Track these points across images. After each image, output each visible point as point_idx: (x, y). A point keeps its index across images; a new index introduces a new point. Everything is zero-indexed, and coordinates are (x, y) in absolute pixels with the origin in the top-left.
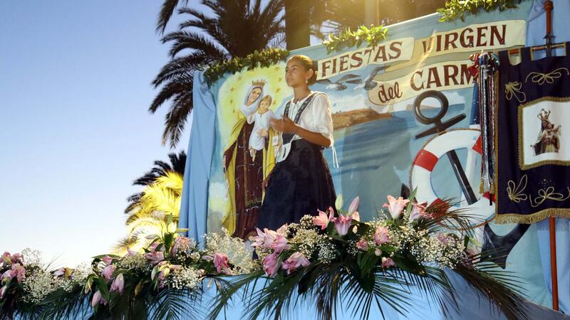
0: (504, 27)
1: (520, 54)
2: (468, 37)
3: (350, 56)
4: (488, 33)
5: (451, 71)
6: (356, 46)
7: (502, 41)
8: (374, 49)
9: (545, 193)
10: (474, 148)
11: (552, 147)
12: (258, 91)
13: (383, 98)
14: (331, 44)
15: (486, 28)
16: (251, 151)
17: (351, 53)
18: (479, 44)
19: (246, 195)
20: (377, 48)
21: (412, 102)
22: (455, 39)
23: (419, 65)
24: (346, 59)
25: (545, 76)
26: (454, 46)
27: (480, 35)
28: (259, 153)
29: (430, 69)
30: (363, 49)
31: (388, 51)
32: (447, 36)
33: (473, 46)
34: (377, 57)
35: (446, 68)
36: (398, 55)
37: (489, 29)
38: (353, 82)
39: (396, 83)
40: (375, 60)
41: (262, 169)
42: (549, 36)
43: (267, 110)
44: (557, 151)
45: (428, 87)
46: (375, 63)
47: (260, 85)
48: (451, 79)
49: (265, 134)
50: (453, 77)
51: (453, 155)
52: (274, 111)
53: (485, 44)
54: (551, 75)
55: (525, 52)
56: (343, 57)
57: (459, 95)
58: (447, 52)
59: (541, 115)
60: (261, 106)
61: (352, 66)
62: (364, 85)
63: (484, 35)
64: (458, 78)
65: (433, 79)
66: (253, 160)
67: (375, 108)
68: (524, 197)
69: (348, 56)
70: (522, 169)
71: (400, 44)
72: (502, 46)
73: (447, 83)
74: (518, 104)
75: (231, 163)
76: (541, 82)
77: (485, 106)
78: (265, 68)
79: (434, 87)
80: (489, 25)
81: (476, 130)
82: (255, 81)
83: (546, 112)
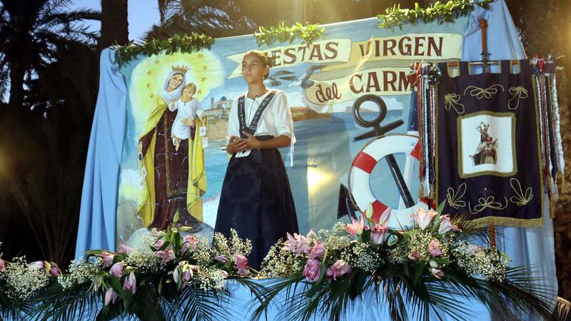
0: (441, 39)
1: (458, 67)
2: (406, 45)
3: (283, 51)
4: (426, 43)
5: (390, 78)
6: (288, 42)
7: (439, 52)
8: (308, 46)
9: (486, 202)
10: (412, 154)
11: (490, 158)
12: (181, 77)
13: (320, 97)
14: (263, 37)
15: (424, 38)
16: (174, 140)
17: (283, 49)
18: (416, 53)
19: (168, 185)
20: (311, 47)
21: (351, 104)
22: (394, 46)
23: (357, 68)
24: (277, 54)
25: (483, 91)
26: (393, 53)
27: (418, 45)
28: (184, 143)
29: (370, 74)
30: (296, 46)
31: (323, 50)
32: (385, 43)
33: (411, 55)
34: (312, 56)
35: (385, 74)
36: (335, 56)
37: (427, 39)
38: (288, 78)
39: (334, 84)
40: (311, 58)
41: (187, 160)
42: (485, 53)
43: (191, 98)
44: (495, 163)
45: (368, 91)
46: (310, 61)
47: (181, 72)
48: (389, 85)
49: (190, 123)
50: (392, 83)
51: (391, 159)
52: (200, 101)
53: (422, 54)
54: (489, 91)
55: (464, 66)
56: (275, 52)
57: (397, 101)
58: (386, 58)
59: (480, 127)
60: (184, 94)
61: (285, 62)
62: (300, 82)
63: (422, 45)
64: (396, 85)
65: (372, 83)
66: (177, 149)
67: (313, 107)
68: (462, 204)
69: (280, 51)
70: (461, 177)
71: (337, 44)
72: (439, 58)
73: (386, 89)
74: (457, 116)
75: (149, 150)
76: (479, 96)
77: (426, 114)
78: (186, 54)
79: (373, 91)
80: (427, 36)
81: (414, 136)
82: (175, 66)
83: (485, 126)
